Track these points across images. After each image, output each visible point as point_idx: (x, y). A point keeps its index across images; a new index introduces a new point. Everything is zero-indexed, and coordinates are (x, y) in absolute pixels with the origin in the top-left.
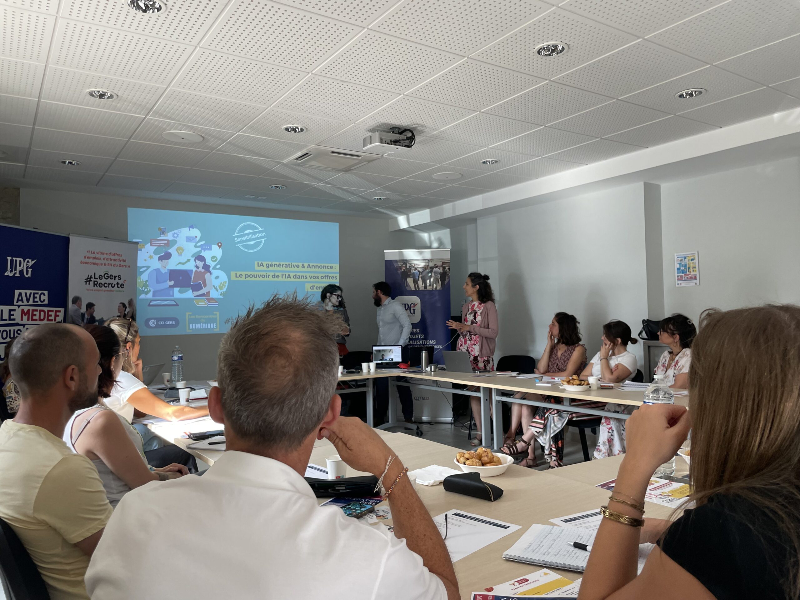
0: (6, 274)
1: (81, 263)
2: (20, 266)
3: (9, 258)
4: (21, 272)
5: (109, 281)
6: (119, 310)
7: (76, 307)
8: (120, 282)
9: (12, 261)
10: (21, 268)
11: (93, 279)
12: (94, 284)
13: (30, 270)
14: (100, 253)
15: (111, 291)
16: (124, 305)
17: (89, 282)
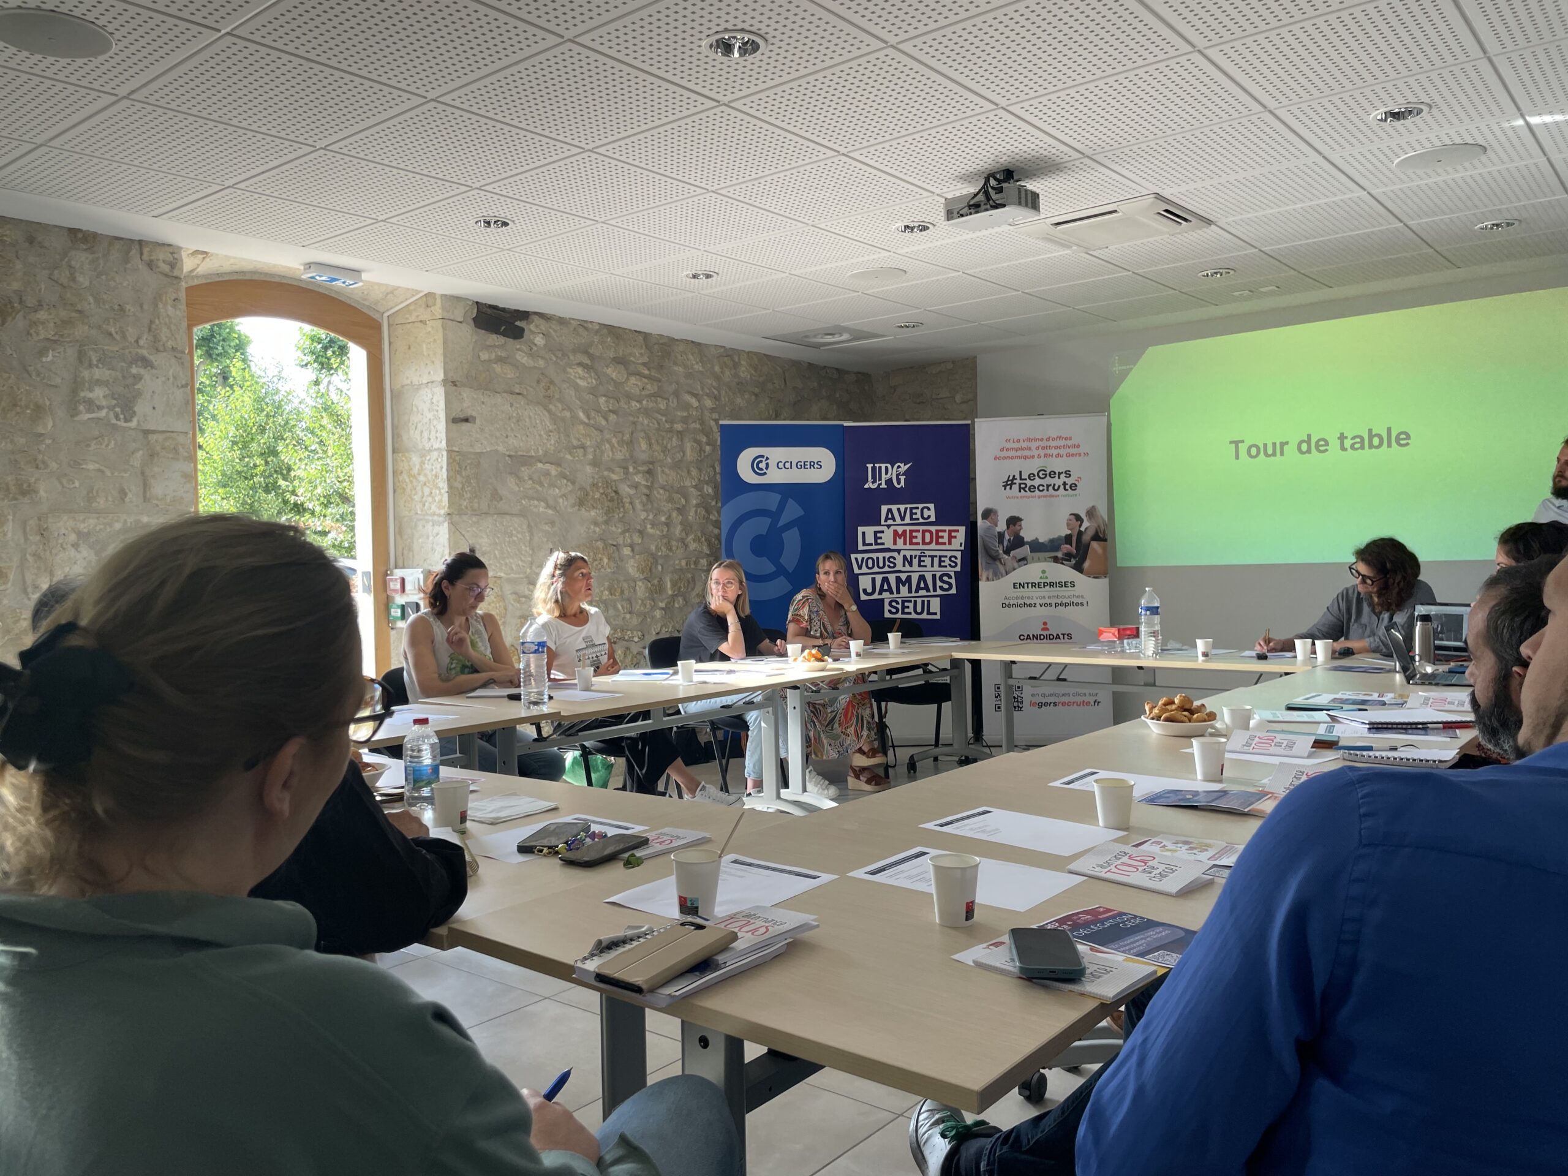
0: (866, 486)
1: (996, 458)
2: (887, 473)
3: (870, 466)
4: (889, 482)
5: (1048, 480)
6: (1068, 525)
7: (987, 523)
8: (1069, 481)
9: (874, 469)
10: (889, 476)
11: (1018, 481)
12: (1020, 488)
13: (902, 478)
14: (1029, 440)
15: (1051, 496)
16: (1078, 518)
17: (1011, 485)
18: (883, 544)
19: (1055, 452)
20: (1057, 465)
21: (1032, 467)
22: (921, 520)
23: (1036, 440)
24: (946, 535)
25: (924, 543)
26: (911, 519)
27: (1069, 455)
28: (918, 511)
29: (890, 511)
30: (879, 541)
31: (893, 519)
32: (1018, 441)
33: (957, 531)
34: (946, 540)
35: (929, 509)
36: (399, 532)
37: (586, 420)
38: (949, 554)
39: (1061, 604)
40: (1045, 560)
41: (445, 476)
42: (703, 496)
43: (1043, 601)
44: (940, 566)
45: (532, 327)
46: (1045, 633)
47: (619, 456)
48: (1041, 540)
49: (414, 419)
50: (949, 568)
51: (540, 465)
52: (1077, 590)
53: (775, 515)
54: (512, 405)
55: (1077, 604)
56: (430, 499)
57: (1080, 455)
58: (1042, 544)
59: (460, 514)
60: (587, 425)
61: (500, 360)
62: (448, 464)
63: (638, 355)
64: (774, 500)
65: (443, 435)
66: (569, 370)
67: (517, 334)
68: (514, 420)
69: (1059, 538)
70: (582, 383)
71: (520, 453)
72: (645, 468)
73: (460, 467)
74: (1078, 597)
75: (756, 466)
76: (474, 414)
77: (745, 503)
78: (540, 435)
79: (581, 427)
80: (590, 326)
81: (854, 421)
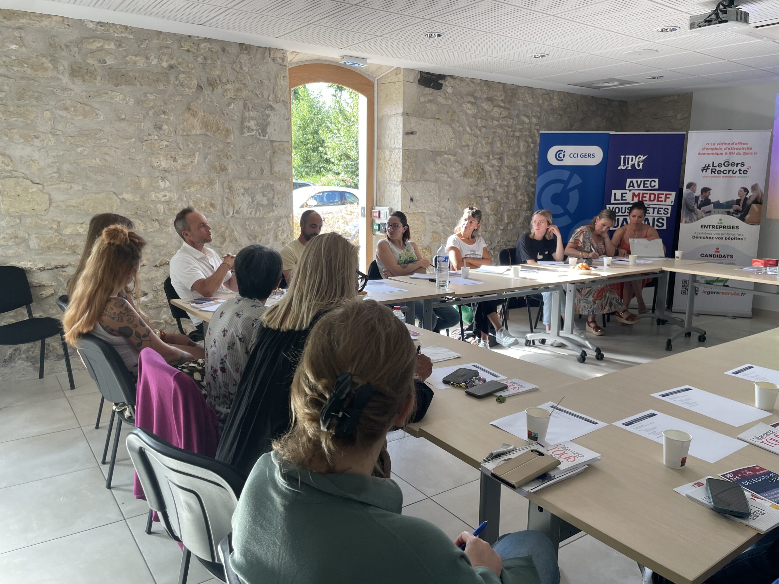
0: (619, 168)
1: (699, 154)
2: (632, 160)
3: (622, 157)
4: (633, 166)
5: (730, 168)
6: (739, 194)
7: (689, 191)
8: (743, 169)
9: (625, 158)
10: (633, 162)
11: (711, 168)
12: (712, 172)
13: (641, 164)
14: (721, 144)
15: (731, 177)
16: (746, 190)
17: (706, 170)
18: (626, 200)
19: (736, 151)
20: (737, 159)
21: (721, 159)
22: (650, 188)
23: (725, 144)
24: (663, 196)
25: (650, 200)
26: (644, 187)
27: (744, 154)
28: (648, 183)
29: (632, 182)
30: (624, 198)
31: (633, 186)
32: (714, 144)
33: (671, 194)
34: (663, 199)
35: (655, 181)
36: (379, 188)
37: (470, 132)
38: (664, 207)
39: (729, 239)
40: (722, 213)
41: (401, 162)
42: (527, 171)
43: (718, 236)
44: (658, 213)
45: (447, 83)
46: (716, 254)
47: (485, 150)
48: (721, 202)
49: (388, 132)
50: (663, 215)
51: (446, 156)
52: (740, 231)
53: (566, 183)
54: (434, 125)
55: (739, 239)
56: (393, 173)
57: (752, 154)
58: (722, 204)
59: (407, 181)
60: (471, 134)
61: (430, 101)
62: (403, 156)
63: (499, 95)
64: (566, 174)
65: (401, 141)
66: (464, 105)
67: (439, 87)
68: (435, 133)
69: (733, 201)
70: (469, 112)
71: (437, 150)
72: (498, 157)
73: (408, 157)
74: (740, 235)
75: (558, 156)
76: (416, 130)
77: (551, 175)
78: (447, 140)
79: (467, 136)
80: (476, 81)
81: (616, 131)
